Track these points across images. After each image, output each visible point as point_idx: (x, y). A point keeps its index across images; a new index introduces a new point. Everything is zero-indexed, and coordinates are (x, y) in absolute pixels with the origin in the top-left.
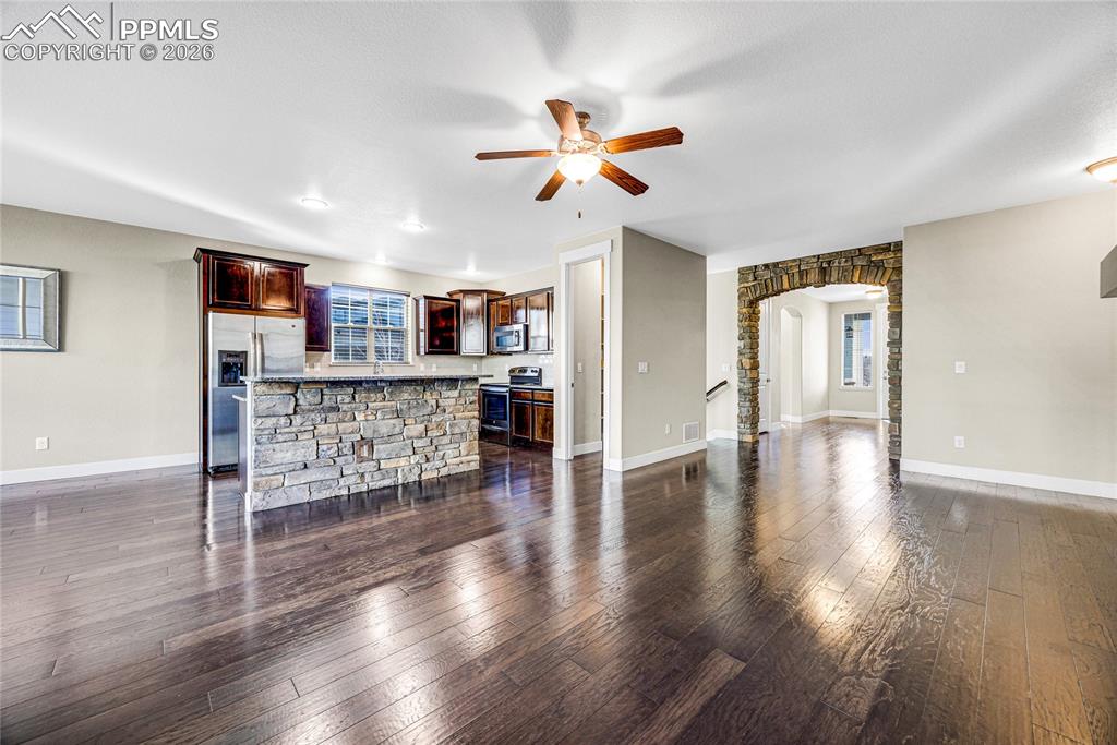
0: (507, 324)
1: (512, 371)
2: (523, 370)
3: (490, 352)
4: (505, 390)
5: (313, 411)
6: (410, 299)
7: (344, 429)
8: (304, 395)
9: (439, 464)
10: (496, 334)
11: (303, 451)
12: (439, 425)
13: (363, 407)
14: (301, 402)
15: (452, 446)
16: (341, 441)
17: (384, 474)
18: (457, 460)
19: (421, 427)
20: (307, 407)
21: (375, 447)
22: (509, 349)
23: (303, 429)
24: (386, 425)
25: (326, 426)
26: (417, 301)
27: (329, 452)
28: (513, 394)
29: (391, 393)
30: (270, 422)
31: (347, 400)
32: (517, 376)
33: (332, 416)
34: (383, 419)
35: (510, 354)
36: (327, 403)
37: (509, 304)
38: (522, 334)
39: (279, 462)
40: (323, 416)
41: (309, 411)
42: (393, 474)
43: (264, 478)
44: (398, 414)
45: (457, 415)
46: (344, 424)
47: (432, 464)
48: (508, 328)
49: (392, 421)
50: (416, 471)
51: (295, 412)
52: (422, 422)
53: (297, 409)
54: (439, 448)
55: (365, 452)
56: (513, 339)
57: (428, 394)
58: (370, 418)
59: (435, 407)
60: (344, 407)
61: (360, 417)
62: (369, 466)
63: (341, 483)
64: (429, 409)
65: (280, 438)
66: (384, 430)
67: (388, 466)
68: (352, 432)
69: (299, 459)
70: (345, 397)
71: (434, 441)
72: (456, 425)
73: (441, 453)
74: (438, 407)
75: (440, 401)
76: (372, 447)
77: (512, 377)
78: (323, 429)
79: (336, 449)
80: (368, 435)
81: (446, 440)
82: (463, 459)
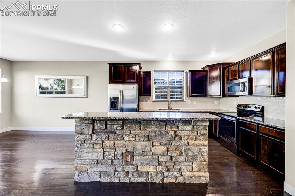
0: (236, 79)
1: (239, 106)
2: (248, 106)
3: (224, 95)
4: (233, 119)
5: (102, 133)
6: (184, 73)
7: (118, 144)
8: (97, 124)
9: (176, 174)
10: (228, 86)
11: (96, 154)
12: (177, 148)
13: (128, 133)
14: (96, 127)
15: (186, 163)
16: (115, 150)
17: (140, 174)
18: (191, 174)
19: (164, 148)
20: (99, 130)
21: (135, 157)
22: (237, 94)
23: (96, 142)
24: (141, 145)
25: (109, 141)
26: (187, 73)
27: (109, 157)
28: (239, 123)
29: (144, 125)
30: (82, 137)
31: (119, 128)
32: (243, 110)
33: (112, 136)
34: (139, 141)
35: (238, 96)
36: (109, 129)
37: (237, 69)
38: (247, 84)
39: (86, 158)
40: (107, 136)
41: (100, 132)
42: (145, 175)
43: (79, 165)
44: (149, 138)
45: (190, 143)
46: (118, 141)
47: (171, 173)
48: (236, 82)
49: (144, 143)
50: (160, 176)
51: (93, 133)
52: (165, 145)
53: (94, 131)
54: (177, 163)
55: (129, 158)
56: (240, 88)
57: (169, 127)
58: (132, 139)
59: (174, 136)
60: (117, 132)
61: (126, 138)
62: (130, 168)
63: (116, 176)
64: (170, 137)
65: (86, 146)
66: (140, 148)
67: (142, 170)
68: (122, 147)
69: (95, 158)
70: (118, 126)
71: (173, 158)
72: (189, 149)
73: (178, 167)
74: (176, 135)
75: (178, 132)
76: (133, 157)
77: (239, 110)
78: (107, 143)
79: (113, 155)
80: (130, 149)
81: (182, 158)
82: (195, 173)
